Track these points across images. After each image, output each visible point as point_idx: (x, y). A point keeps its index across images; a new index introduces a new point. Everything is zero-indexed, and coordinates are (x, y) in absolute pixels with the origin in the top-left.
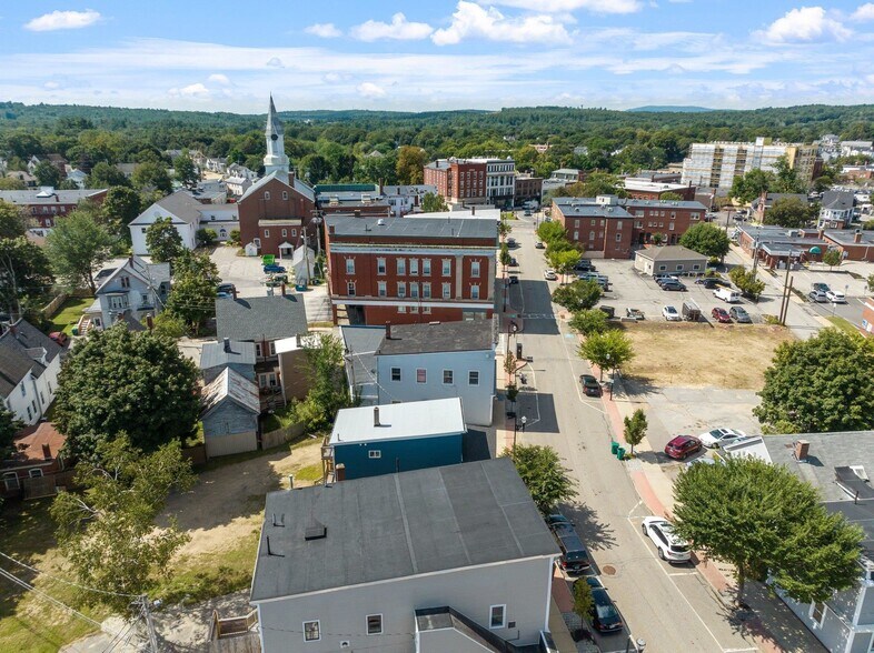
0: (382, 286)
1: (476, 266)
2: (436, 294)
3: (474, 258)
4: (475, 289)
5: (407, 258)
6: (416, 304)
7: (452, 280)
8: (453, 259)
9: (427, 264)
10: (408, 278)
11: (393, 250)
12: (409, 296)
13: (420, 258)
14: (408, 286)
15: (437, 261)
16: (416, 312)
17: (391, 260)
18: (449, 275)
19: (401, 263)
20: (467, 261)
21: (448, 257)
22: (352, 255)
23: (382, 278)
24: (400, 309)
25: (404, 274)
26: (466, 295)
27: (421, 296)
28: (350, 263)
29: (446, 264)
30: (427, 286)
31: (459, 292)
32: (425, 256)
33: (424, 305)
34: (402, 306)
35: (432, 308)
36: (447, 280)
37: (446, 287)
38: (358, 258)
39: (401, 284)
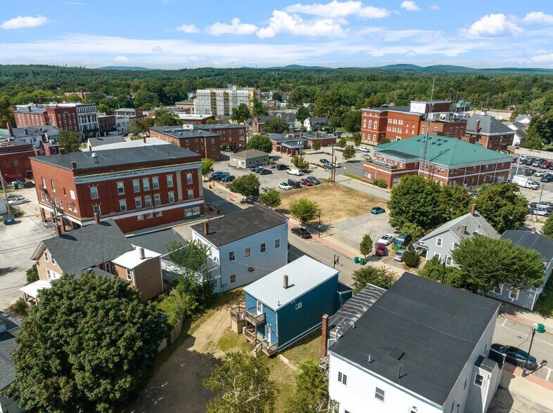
0: (123, 203)
1: (189, 176)
2: (165, 201)
3: (188, 171)
4: (191, 192)
5: (141, 178)
6: (150, 211)
7: (175, 189)
8: (174, 174)
9: (156, 180)
10: (143, 193)
11: (129, 174)
12: (144, 206)
13: (150, 177)
14: (143, 199)
15: (162, 177)
16: (151, 217)
17: (128, 182)
18: (172, 185)
19: (136, 183)
20: (184, 173)
21: (170, 173)
22: (95, 184)
23: (122, 197)
24: (139, 218)
25: (149, 189)
26: (186, 197)
27: (154, 205)
28: (94, 190)
29: (170, 178)
30: (158, 197)
31: (180, 196)
32: (154, 175)
33: (157, 210)
34: (139, 215)
35: (163, 212)
36: (171, 189)
37: (171, 194)
38: (101, 185)
39: (138, 199)
